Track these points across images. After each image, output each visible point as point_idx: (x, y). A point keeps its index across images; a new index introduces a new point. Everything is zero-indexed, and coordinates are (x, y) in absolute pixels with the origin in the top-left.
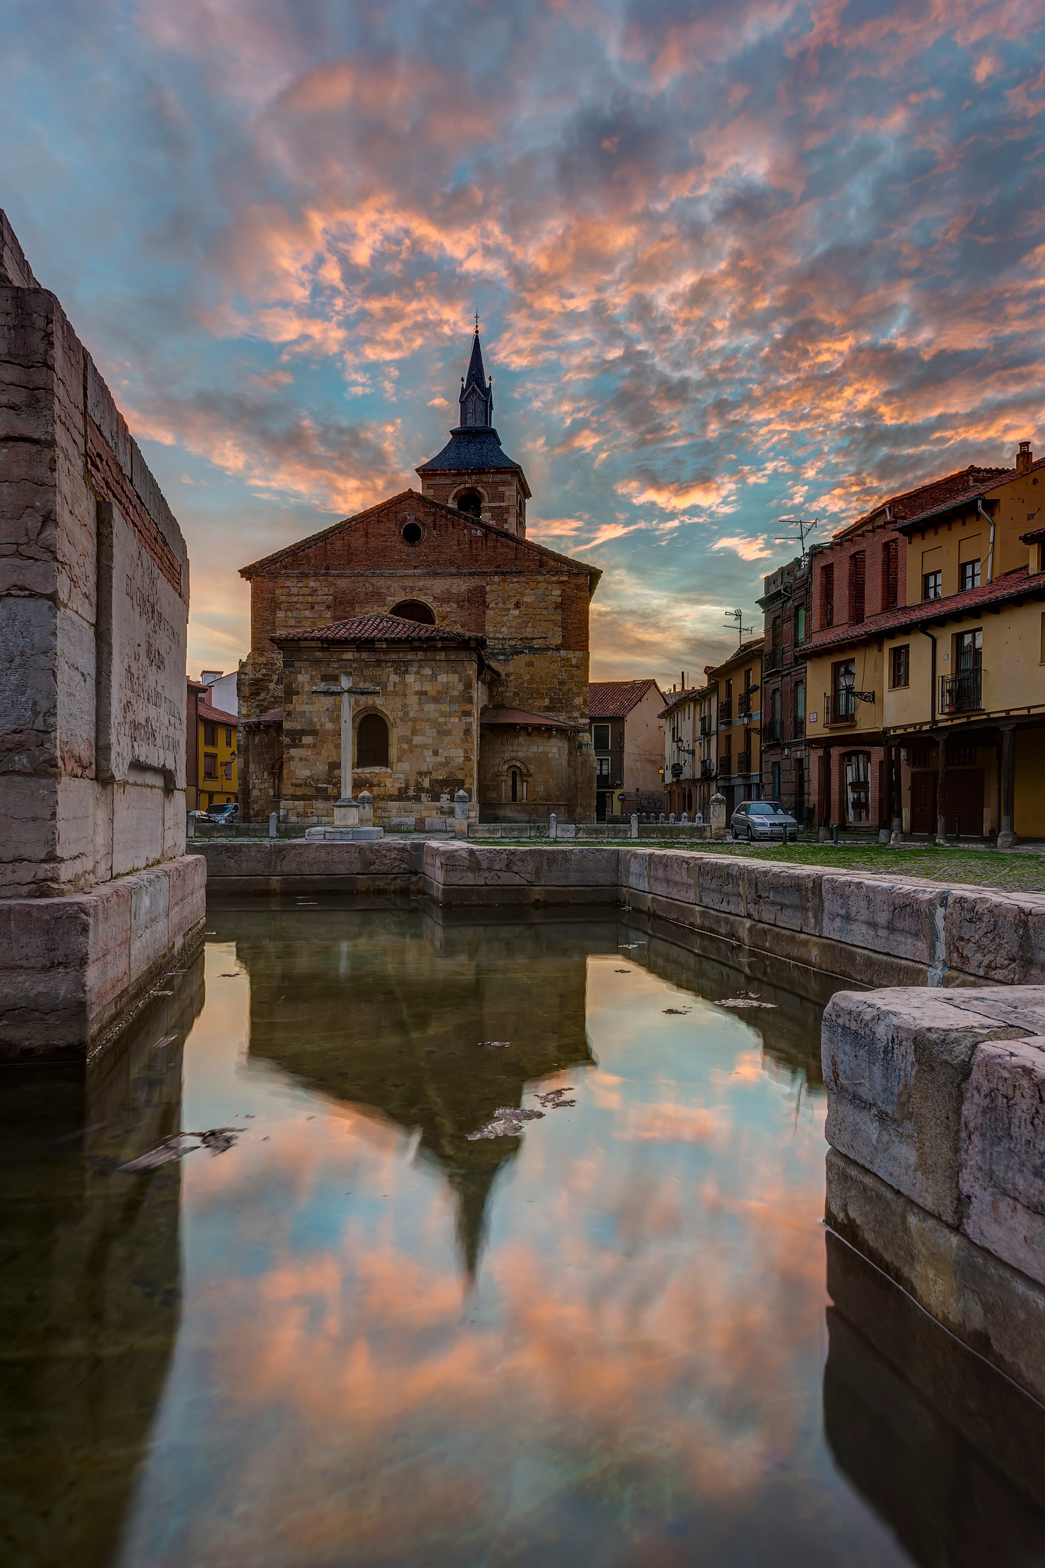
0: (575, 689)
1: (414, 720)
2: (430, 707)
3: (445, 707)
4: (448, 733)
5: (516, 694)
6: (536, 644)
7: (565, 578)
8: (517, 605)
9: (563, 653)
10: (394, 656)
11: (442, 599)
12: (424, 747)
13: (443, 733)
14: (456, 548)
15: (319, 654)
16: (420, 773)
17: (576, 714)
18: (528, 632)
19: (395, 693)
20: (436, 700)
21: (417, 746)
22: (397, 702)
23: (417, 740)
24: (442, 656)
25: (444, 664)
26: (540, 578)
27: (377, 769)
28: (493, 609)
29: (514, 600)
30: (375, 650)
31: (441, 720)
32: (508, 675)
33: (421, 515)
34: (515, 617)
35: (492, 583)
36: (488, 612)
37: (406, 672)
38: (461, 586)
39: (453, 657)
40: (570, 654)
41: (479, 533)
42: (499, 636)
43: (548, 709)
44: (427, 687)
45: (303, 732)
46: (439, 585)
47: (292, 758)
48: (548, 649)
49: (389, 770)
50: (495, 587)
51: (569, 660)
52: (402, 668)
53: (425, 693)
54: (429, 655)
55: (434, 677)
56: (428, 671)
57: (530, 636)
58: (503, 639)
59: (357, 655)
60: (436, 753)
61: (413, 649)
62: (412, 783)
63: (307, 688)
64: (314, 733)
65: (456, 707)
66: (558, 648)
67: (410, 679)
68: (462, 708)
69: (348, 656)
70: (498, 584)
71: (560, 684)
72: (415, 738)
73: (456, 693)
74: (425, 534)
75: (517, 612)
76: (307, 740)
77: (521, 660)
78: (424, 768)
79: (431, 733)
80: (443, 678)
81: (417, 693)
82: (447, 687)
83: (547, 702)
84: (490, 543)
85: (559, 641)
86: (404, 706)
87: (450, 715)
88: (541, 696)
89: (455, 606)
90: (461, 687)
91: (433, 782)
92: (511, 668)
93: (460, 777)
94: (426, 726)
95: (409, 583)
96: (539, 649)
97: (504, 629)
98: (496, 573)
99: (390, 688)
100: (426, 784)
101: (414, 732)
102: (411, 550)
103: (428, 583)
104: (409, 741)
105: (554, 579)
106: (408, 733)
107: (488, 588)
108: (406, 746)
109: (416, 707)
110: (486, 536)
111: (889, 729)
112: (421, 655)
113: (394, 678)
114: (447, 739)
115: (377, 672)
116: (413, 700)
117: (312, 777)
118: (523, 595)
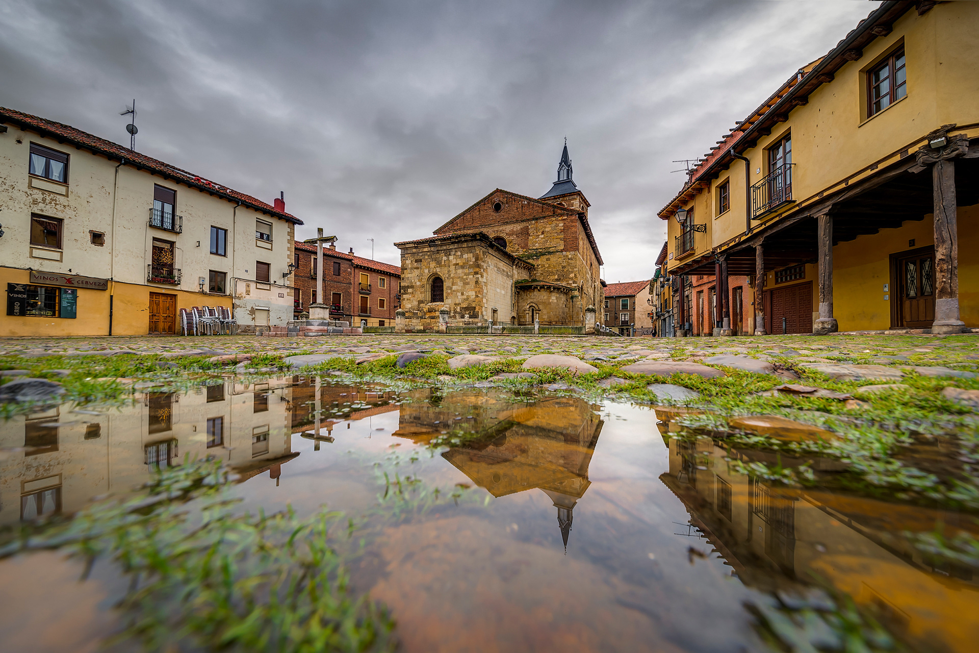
0: (570, 270)
1: (453, 278)
2: (460, 271)
3: (466, 271)
4: (468, 284)
5: (542, 274)
6: (551, 250)
7: (566, 217)
8: (543, 233)
9: (564, 253)
10: (445, 248)
11: (511, 234)
12: (457, 291)
13: (466, 284)
14: (516, 211)
15: (414, 250)
16: (455, 304)
17: (571, 282)
18: (548, 245)
19: (445, 265)
20: (462, 267)
21: (454, 291)
22: (445, 270)
23: (454, 288)
24: (465, 245)
25: (466, 249)
26: (553, 219)
27: (438, 303)
28: (532, 236)
29: (541, 231)
30: (436, 246)
31: (465, 277)
32: (537, 266)
33: (501, 199)
34: (542, 238)
35: (532, 224)
36: (530, 238)
37: (450, 255)
38: (518, 227)
39: (470, 245)
40: (568, 253)
41: (526, 203)
42: (534, 248)
43: (557, 280)
44: (459, 261)
45: (408, 287)
46: (508, 228)
47: (404, 299)
48: (557, 252)
49: (443, 303)
50: (532, 226)
51: (567, 256)
52: (448, 253)
53: (458, 264)
54: (460, 245)
55: (462, 255)
56: (459, 253)
57: (549, 246)
58: (537, 249)
59: (429, 249)
60: (462, 294)
61: (453, 243)
62: (452, 309)
63: (410, 266)
64: (412, 287)
65: (471, 270)
66: (562, 251)
67: (451, 258)
68: (474, 270)
69: (426, 250)
70: (534, 224)
71: (563, 267)
72: (454, 287)
73: (471, 263)
74: (503, 207)
75: (543, 236)
76: (410, 290)
77: (544, 258)
78: (457, 302)
79: (460, 284)
80: (465, 256)
81: (454, 265)
82: (468, 260)
83: (556, 277)
84: (531, 207)
85: (562, 248)
86: (449, 271)
87: (469, 274)
88: (553, 273)
89: (515, 236)
90: (474, 260)
91: (462, 309)
92: (539, 262)
93: (473, 306)
94: (458, 281)
95: (496, 229)
96: (552, 252)
97: (537, 244)
98: (533, 219)
99: (443, 263)
100: (458, 310)
101: (453, 284)
102: (497, 214)
103: (503, 228)
104: (451, 289)
105: (560, 218)
106: (451, 285)
107: (529, 227)
108: (449, 291)
109: (454, 272)
110: (529, 203)
111: (715, 249)
112: (456, 246)
113: (445, 258)
114: (467, 286)
115: (438, 256)
116: (452, 268)
117: (411, 308)
118: (545, 227)
